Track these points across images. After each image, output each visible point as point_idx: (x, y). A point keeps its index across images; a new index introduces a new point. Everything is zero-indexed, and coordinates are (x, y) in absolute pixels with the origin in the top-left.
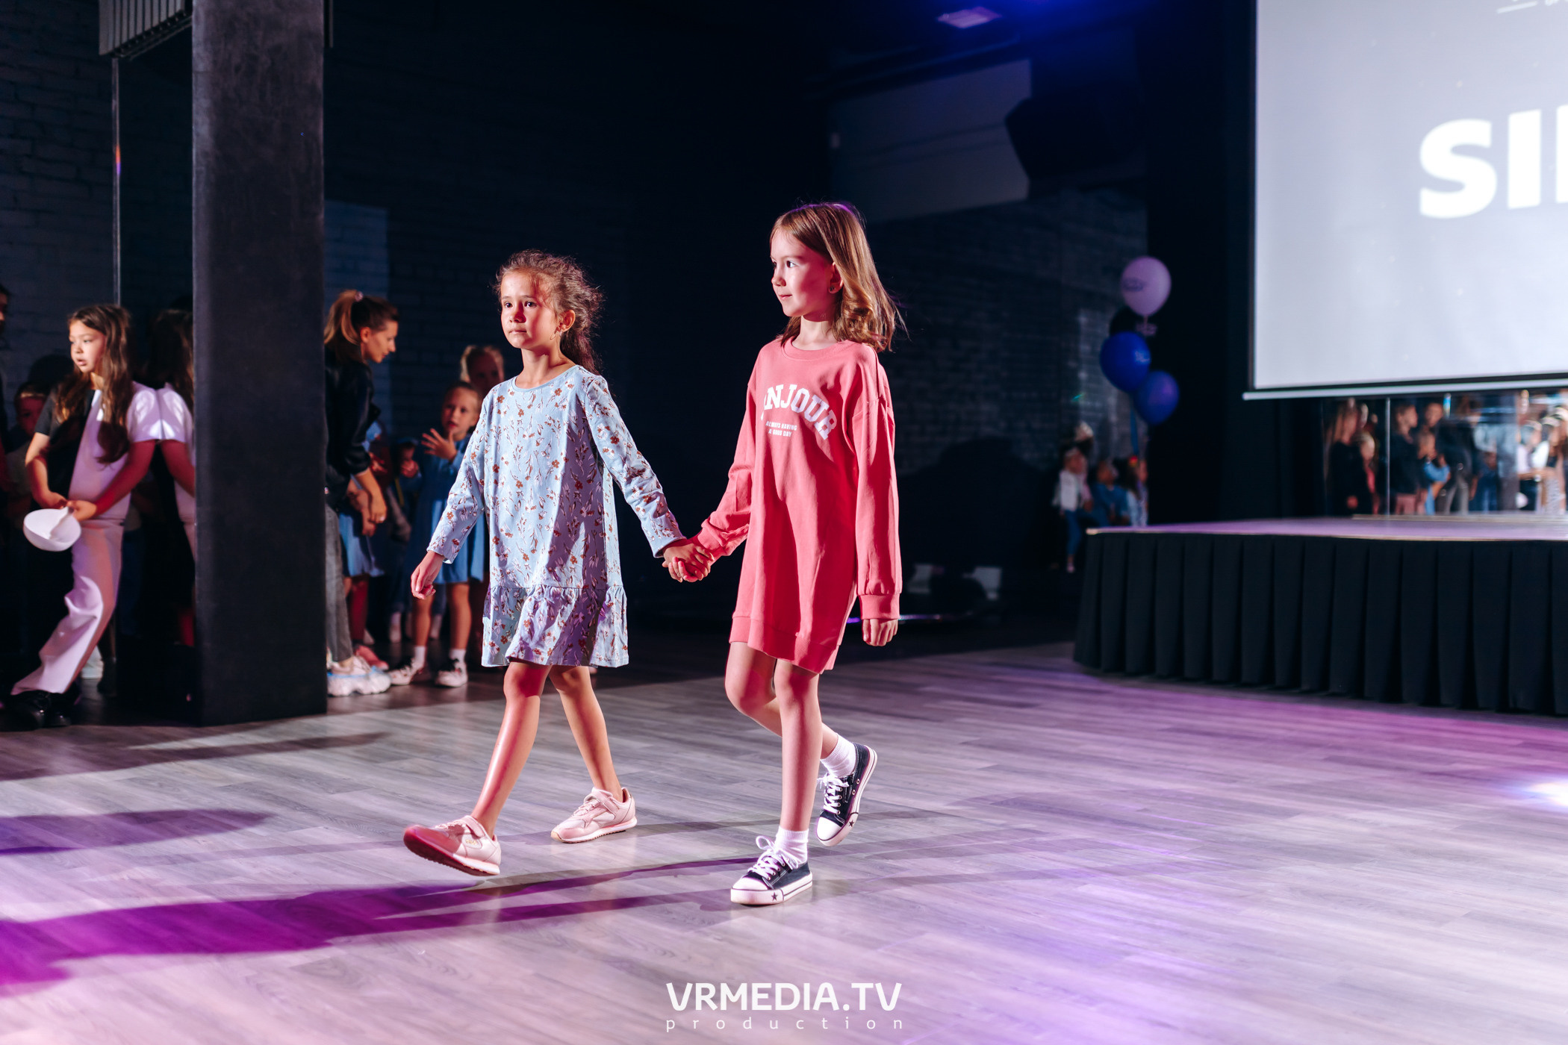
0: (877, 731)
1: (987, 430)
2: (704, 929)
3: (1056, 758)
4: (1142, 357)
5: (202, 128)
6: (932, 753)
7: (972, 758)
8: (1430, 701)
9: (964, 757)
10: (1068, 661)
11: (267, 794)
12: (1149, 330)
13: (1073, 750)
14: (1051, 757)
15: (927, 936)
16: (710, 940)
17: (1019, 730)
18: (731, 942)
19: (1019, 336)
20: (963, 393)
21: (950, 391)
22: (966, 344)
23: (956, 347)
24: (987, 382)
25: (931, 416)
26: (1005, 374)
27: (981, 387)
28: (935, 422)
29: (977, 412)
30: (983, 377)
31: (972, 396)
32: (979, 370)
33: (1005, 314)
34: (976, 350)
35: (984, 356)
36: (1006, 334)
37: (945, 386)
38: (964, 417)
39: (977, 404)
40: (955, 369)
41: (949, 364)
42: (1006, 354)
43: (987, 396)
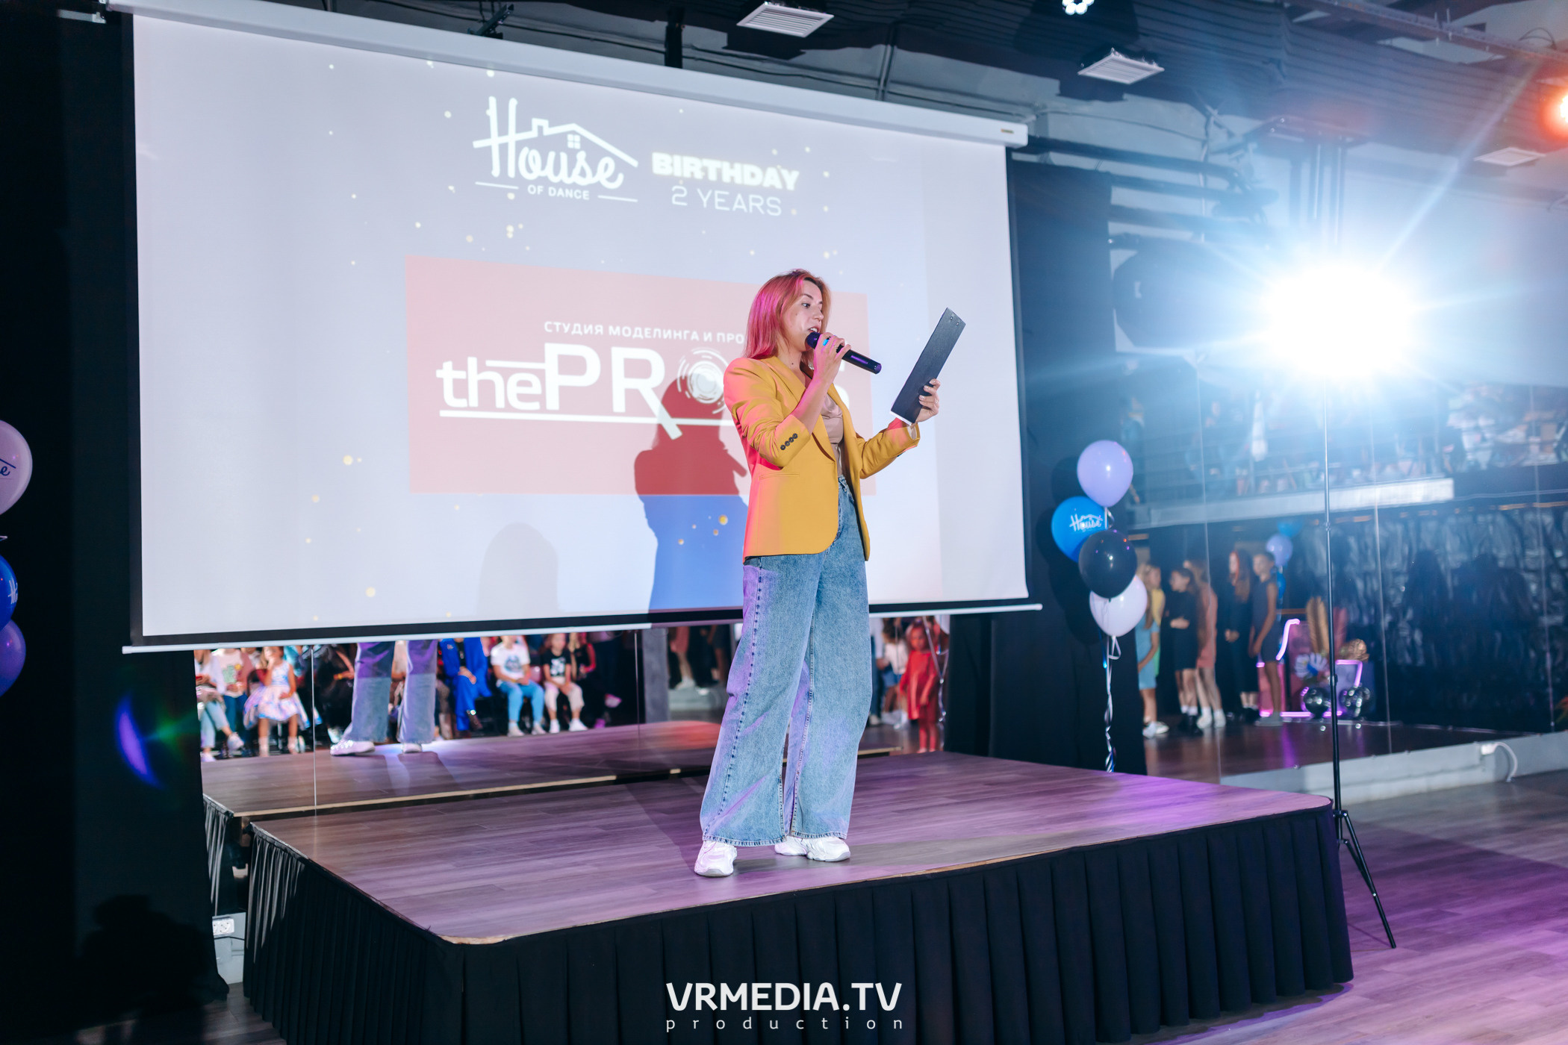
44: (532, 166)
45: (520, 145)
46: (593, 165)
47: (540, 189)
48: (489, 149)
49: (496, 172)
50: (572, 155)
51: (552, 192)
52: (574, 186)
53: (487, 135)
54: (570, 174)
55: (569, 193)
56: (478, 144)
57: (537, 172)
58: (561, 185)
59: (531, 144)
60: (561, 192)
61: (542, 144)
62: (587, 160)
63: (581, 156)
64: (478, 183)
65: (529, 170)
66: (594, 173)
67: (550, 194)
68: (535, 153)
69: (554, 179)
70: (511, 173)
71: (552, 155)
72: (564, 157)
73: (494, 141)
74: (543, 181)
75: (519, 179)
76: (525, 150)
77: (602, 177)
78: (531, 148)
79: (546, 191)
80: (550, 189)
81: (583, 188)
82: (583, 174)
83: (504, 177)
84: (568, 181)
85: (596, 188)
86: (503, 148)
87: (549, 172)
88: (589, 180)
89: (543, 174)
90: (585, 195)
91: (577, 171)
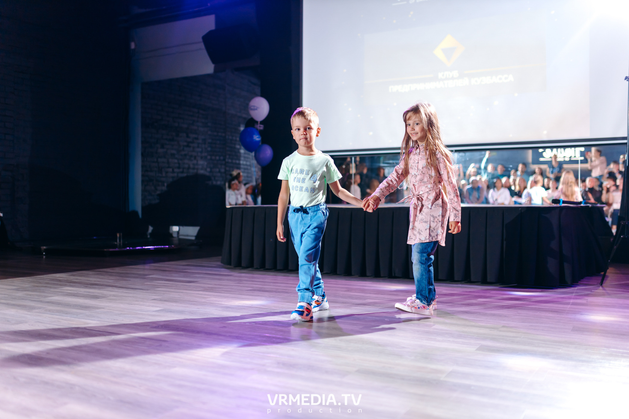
0: (114, 296)
1: (202, 172)
3: (194, 304)
4: (257, 138)
6: (135, 304)
7: (153, 306)
8: (363, 275)
9: (149, 306)
10: (219, 263)
12: (261, 127)
13: (203, 300)
14: (192, 304)
17: (182, 292)
19: (215, 134)
20: (191, 156)
21: (185, 155)
22: (192, 136)
23: (188, 136)
24: (201, 152)
25: (177, 165)
26: (209, 149)
27: (199, 154)
28: (179, 168)
29: (197, 164)
30: (200, 150)
31: (195, 158)
32: (198, 147)
33: (209, 124)
34: (197, 139)
35: (200, 141)
36: (209, 133)
37: (183, 153)
38: (191, 166)
39: (197, 161)
40: (188, 146)
41: (185, 144)
42: (210, 141)
43: (202, 158)
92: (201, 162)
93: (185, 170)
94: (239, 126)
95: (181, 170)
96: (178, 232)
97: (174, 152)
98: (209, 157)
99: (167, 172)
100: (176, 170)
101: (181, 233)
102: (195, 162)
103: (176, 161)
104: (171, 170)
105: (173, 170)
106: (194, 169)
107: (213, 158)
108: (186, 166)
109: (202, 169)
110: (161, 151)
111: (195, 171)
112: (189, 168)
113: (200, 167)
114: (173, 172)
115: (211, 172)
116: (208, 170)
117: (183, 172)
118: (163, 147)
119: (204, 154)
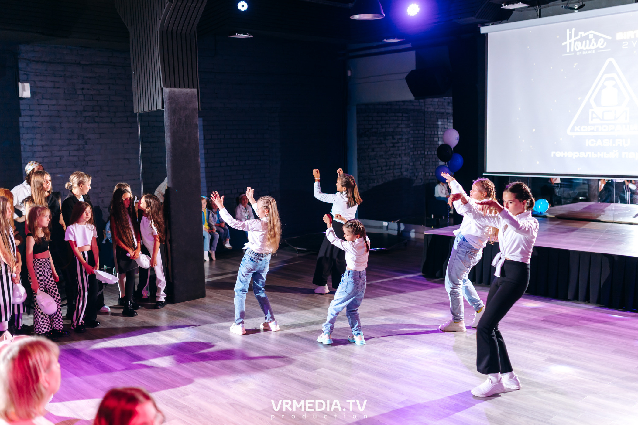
2: (314, 372)
5: (168, 141)
11: (204, 330)
15: (360, 373)
16: (315, 374)
18: (320, 375)
19: (417, 132)
20: (396, 155)
21: (392, 154)
22: (397, 137)
23: (393, 139)
24: (405, 150)
25: (385, 164)
26: (412, 146)
27: (403, 152)
28: (386, 166)
29: (402, 161)
30: (404, 148)
31: (400, 155)
32: (402, 146)
33: (412, 125)
34: (401, 139)
35: (404, 141)
36: (412, 132)
37: (390, 153)
38: (397, 163)
39: (402, 158)
40: (394, 146)
41: (391, 145)
42: (412, 139)
43: (405, 154)
44: (579, 46)
45: (575, 41)
46: (596, 42)
47: (580, 53)
48: (566, 45)
49: (568, 51)
50: (590, 40)
51: (584, 53)
52: (591, 50)
53: (566, 40)
54: (589, 47)
55: (589, 52)
56: (563, 44)
57: (580, 48)
58: (587, 50)
59: (578, 40)
60: (586, 52)
61: (581, 40)
62: (595, 41)
63: (593, 40)
64: (563, 55)
65: (577, 48)
66: (597, 44)
67: (583, 54)
68: (579, 43)
69: (584, 49)
70: (572, 50)
71: (584, 42)
72: (588, 41)
73: (568, 42)
74: (582, 50)
75: (575, 52)
76: (577, 42)
77: (599, 45)
78: (578, 41)
79: (582, 53)
80: (583, 52)
81: (593, 50)
82: (593, 45)
83: (570, 52)
84: (589, 48)
85: (598, 49)
86: (570, 43)
87: (583, 48)
88: (596, 46)
89: (581, 48)
90: (594, 52)
91: (592, 45)
92: (405, 158)
93: (391, 167)
94: (438, 121)
95: (388, 167)
96: (387, 227)
97: (383, 153)
98: (411, 153)
99: (377, 171)
100: (384, 168)
101: (389, 227)
102: (399, 159)
103: (384, 160)
104: (380, 169)
105: (382, 168)
106: (399, 165)
107: (415, 153)
108: (393, 163)
109: (405, 164)
110: (372, 154)
111: (400, 166)
112: (395, 165)
113: (404, 162)
114: (382, 170)
115: (413, 165)
116: (411, 164)
117: (390, 169)
118: (373, 150)
119: (406, 152)
